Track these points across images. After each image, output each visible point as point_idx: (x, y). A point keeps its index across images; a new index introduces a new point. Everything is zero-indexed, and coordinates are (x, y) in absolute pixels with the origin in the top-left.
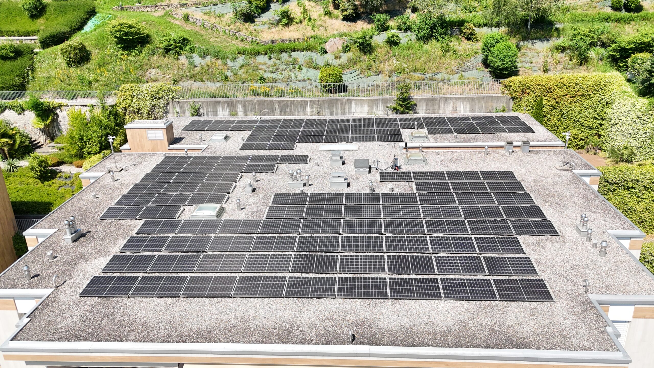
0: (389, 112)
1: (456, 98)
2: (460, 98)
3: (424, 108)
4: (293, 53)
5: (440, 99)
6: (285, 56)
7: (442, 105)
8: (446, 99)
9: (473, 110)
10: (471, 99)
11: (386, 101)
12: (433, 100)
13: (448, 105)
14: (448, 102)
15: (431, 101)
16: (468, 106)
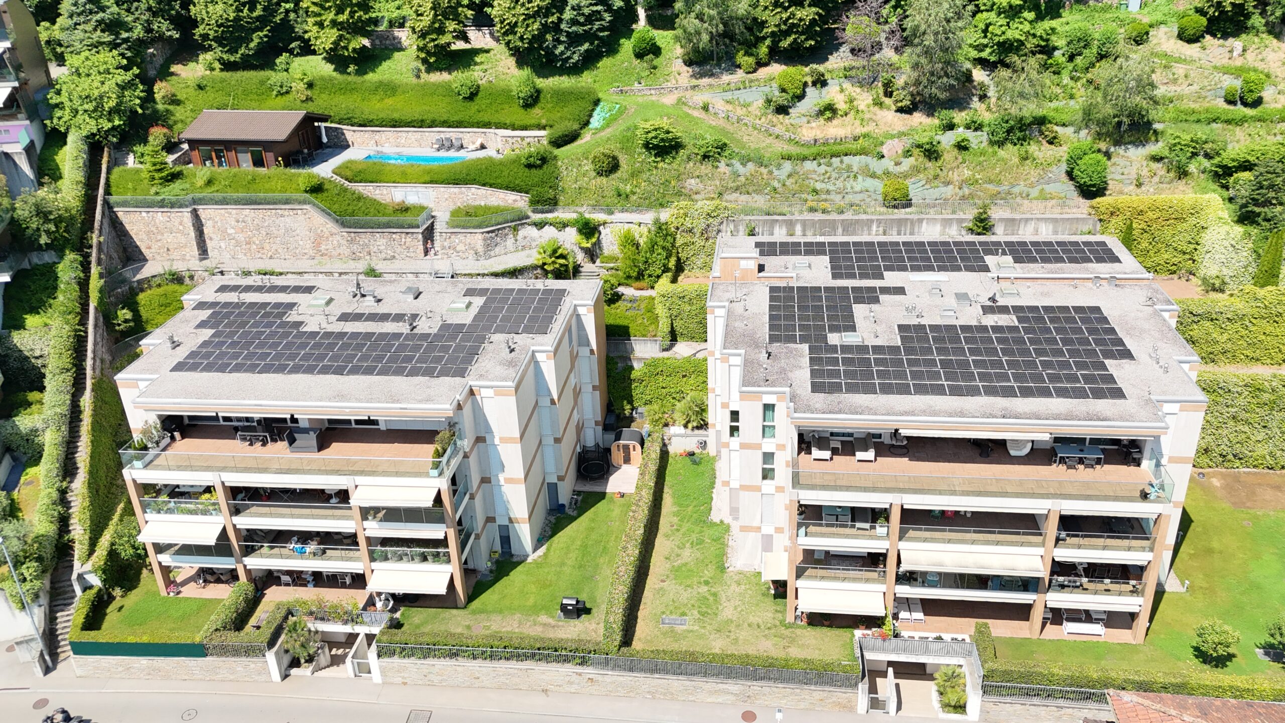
0: (964, 232)
1: (1038, 219)
2: (1042, 219)
3: (1003, 228)
4: (845, 158)
5: (1021, 220)
6: (836, 161)
7: (1022, 226)
8: (1027, 220)
9: (1055, 232)
10: (1055, 221)
11: (960, 221)
12: (1013, 220)
13: (1029, 225)
14: (1030, 222)
15: (1011, 223)
16: (1051, 227)
